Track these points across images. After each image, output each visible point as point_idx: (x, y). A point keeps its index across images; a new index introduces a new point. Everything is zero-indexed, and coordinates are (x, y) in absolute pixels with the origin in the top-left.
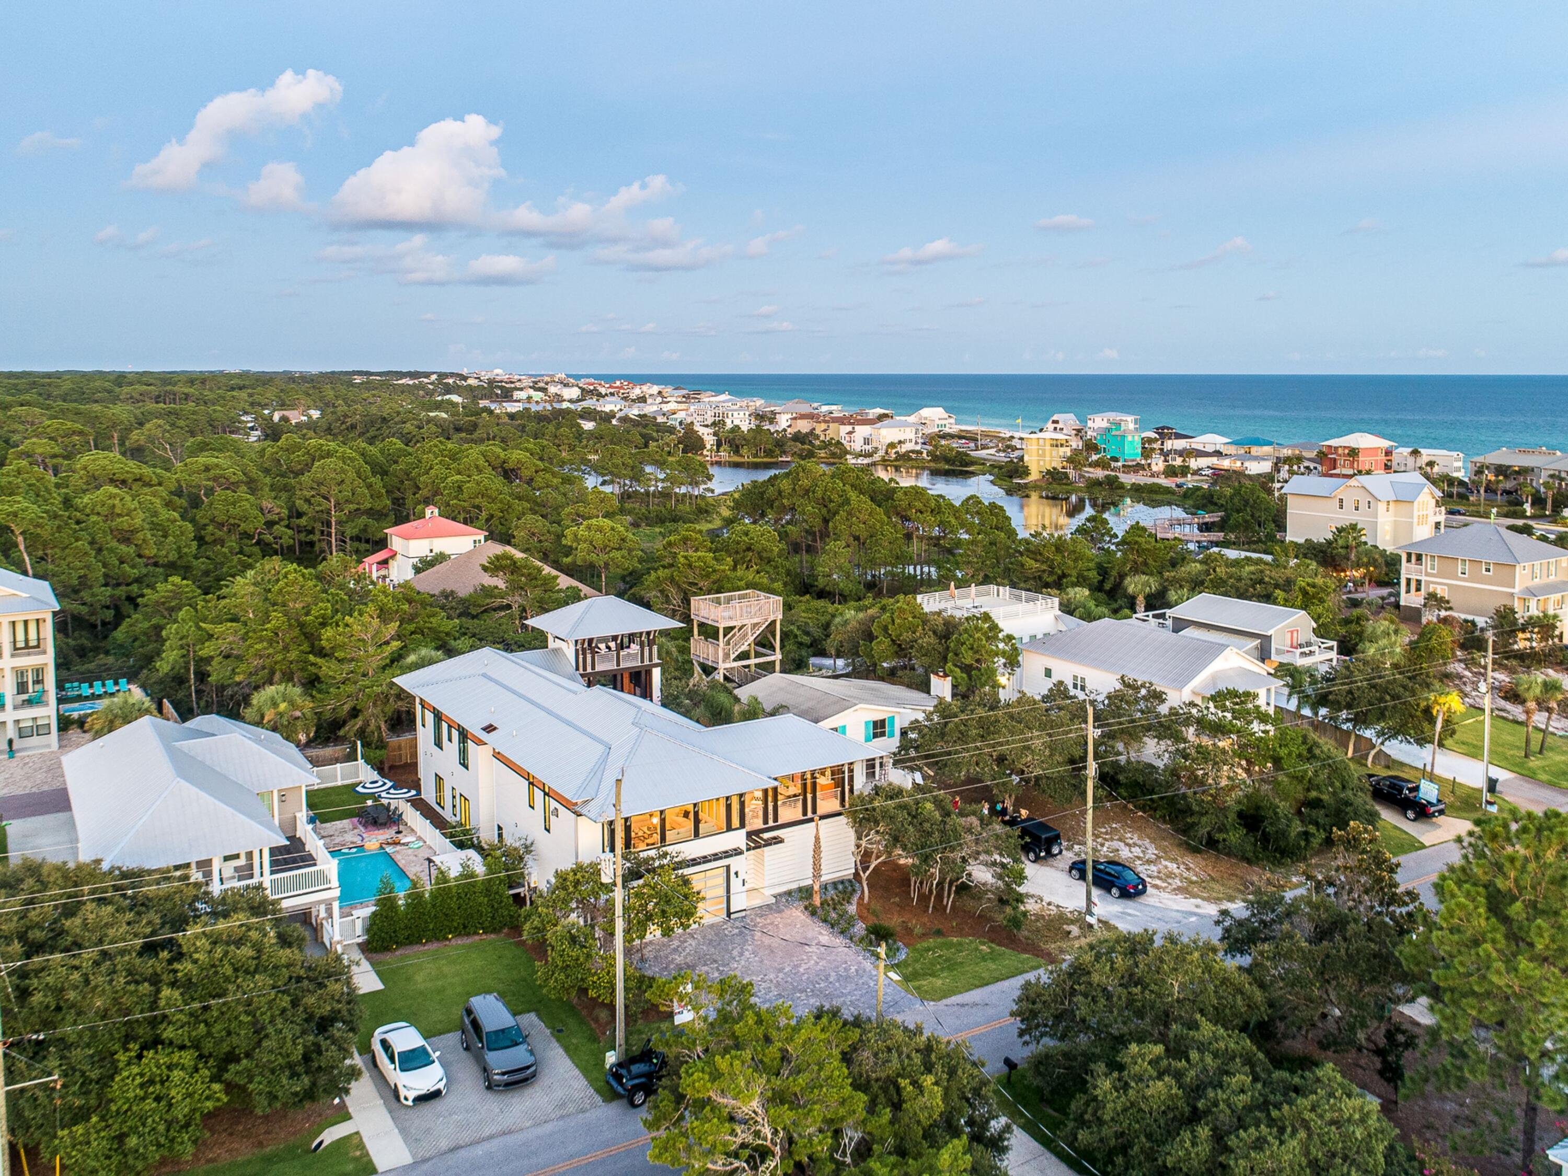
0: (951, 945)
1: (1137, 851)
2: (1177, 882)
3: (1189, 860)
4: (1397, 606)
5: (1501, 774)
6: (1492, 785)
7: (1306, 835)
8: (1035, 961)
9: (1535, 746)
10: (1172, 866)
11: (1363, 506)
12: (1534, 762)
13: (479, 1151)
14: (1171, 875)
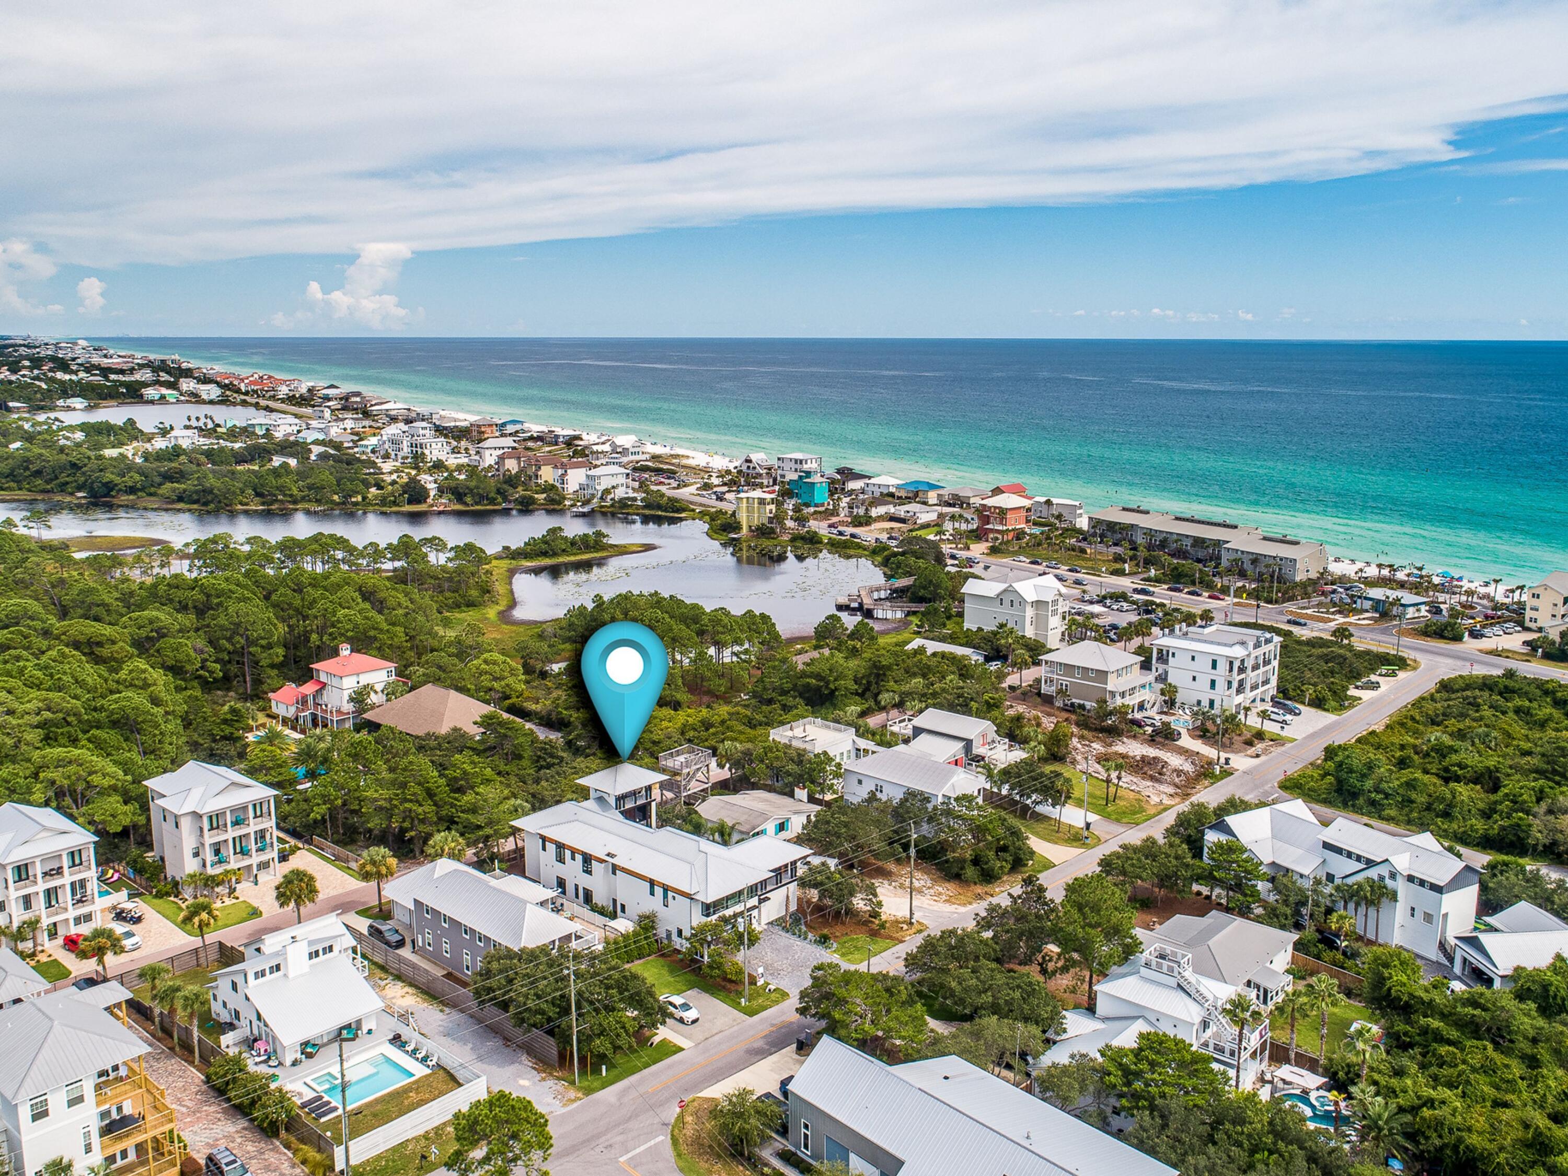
0: (853, 940)
1: (922, 882)
2: (944, 898)
3: (947, 885)
4: (1039, 694)
5: (1092, 817)
6: (1088, 825)
7: (1002, 867)
8: (892, 943)
9: (1111, 798)
10: (940, 889)
11: (1016, 604)
12: (1110, 808)
13: (716, 1038)
14: (940, 894)
